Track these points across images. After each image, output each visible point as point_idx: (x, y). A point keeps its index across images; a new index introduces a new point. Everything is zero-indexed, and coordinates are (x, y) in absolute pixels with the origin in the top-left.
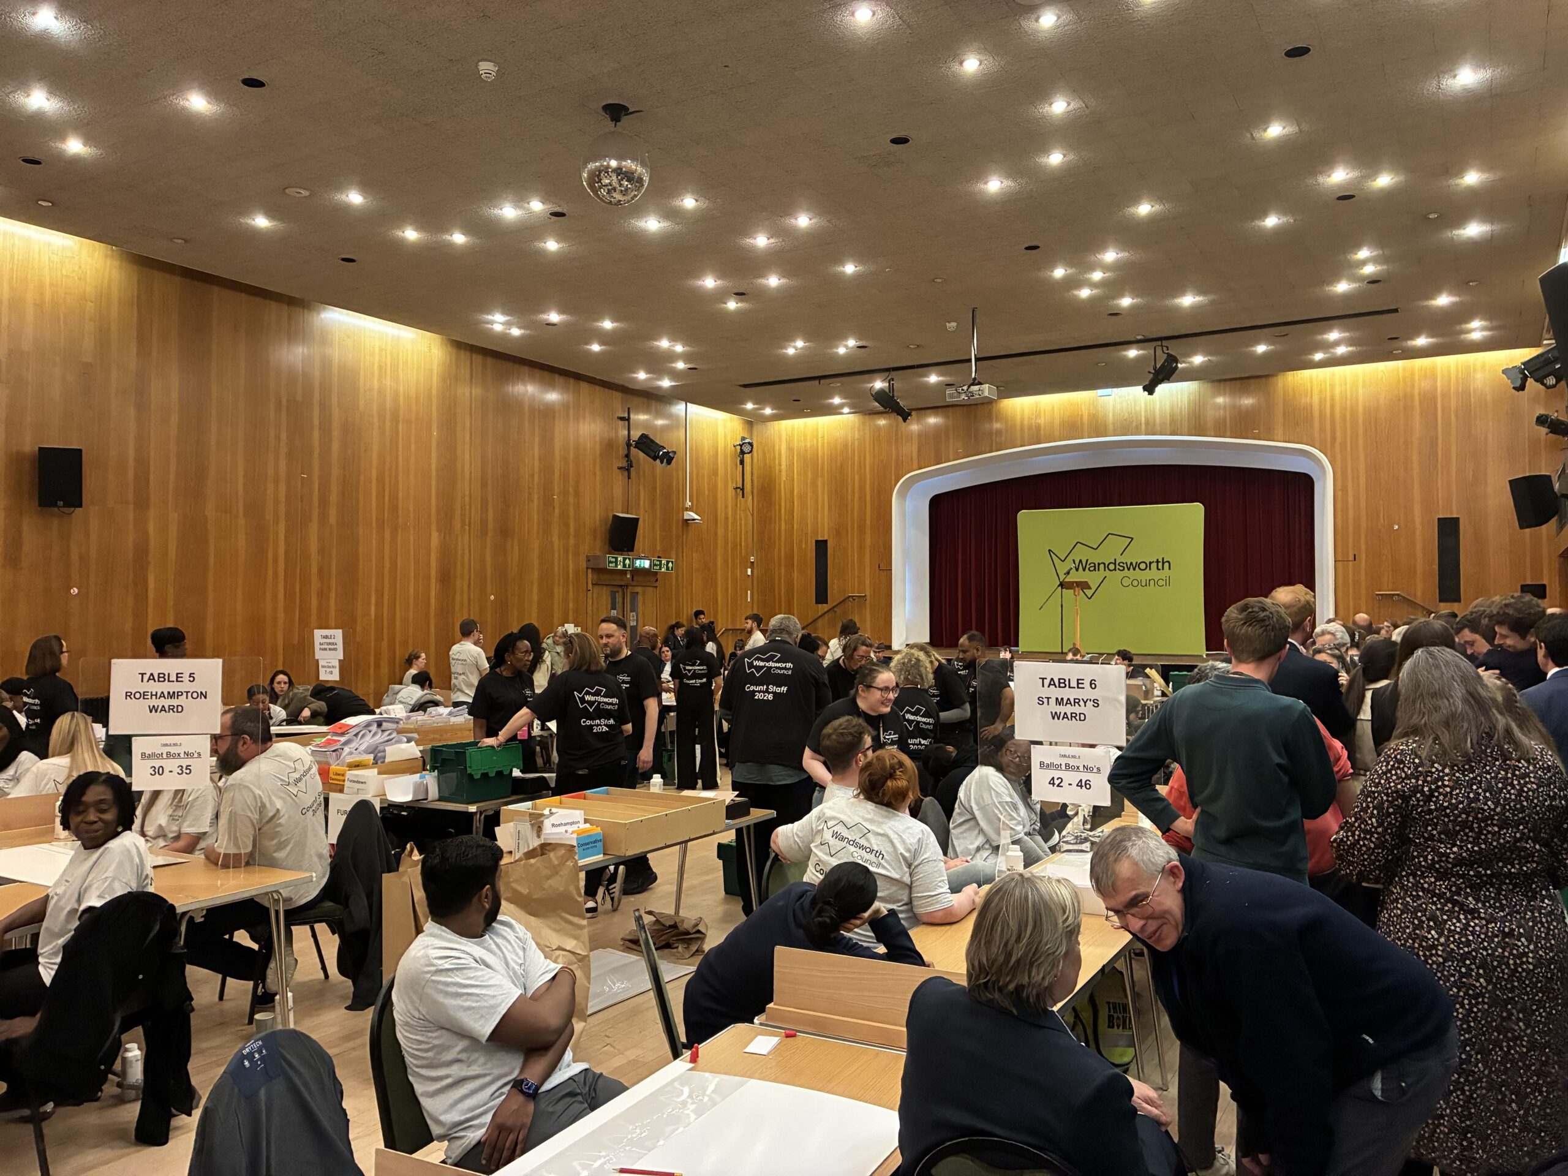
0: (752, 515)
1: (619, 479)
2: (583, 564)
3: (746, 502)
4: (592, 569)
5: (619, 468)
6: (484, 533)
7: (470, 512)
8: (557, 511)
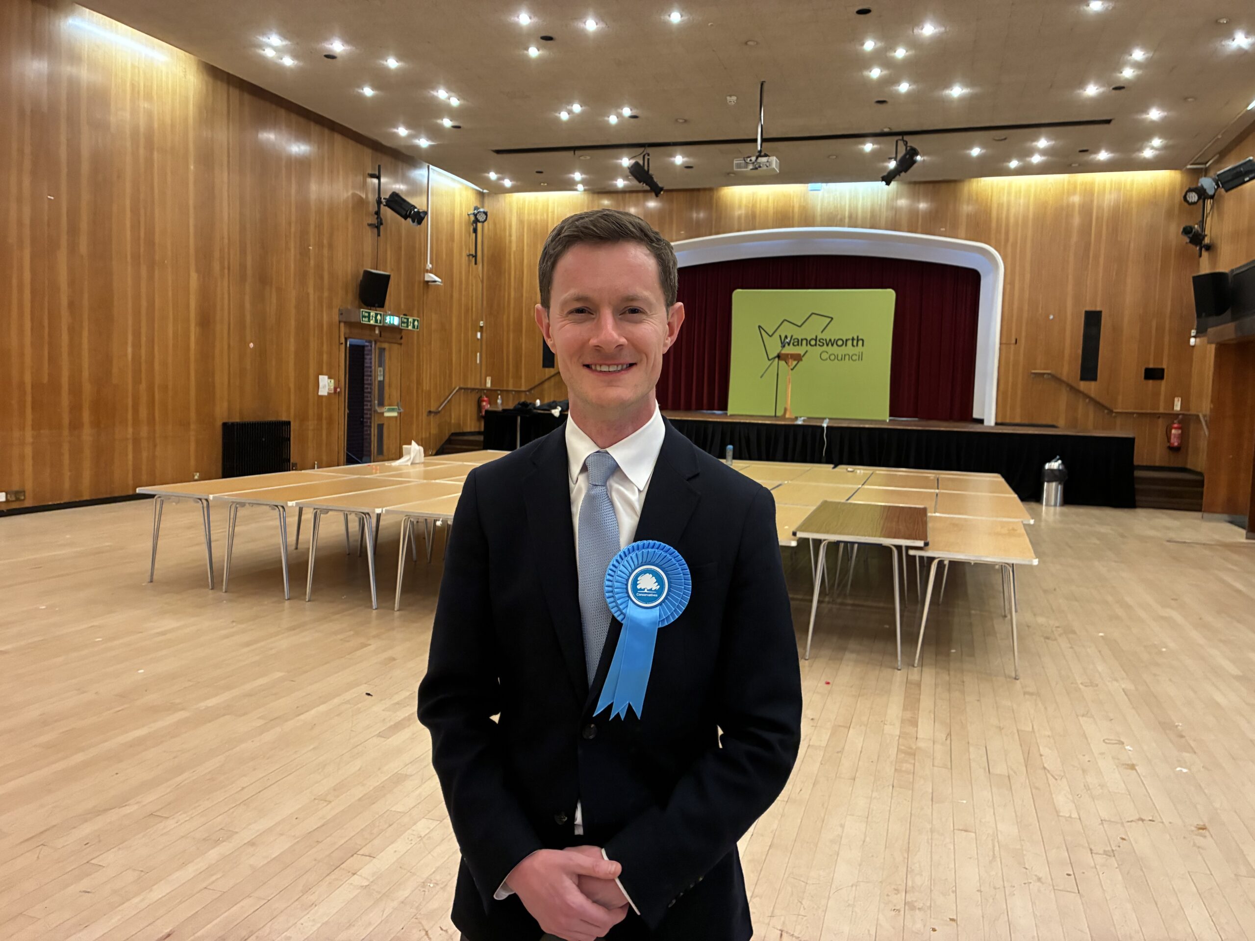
0: (482, 282)
1: (369, 235)
2: (336, 318)
3: (477, 269)
4: (345, 323)
5: (370, 225)
6: (243, 278)
7: (229, 254)
8: (312, 262)
